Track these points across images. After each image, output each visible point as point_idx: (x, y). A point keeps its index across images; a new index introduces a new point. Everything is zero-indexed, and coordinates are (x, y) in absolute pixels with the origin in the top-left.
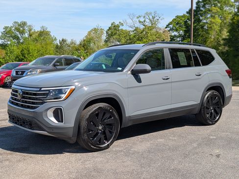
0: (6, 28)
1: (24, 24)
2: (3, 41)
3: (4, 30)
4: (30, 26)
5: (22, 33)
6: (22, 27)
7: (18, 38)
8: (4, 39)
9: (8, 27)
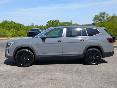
0: (96, 16)
1: (104, 13)
2: (94, 22)
3: (95, 17)
4: (107, 14)
5: (103, 17)
6: (103, 15)
7: (101, 20)
8: (94, 21)
9: (97, 15)
